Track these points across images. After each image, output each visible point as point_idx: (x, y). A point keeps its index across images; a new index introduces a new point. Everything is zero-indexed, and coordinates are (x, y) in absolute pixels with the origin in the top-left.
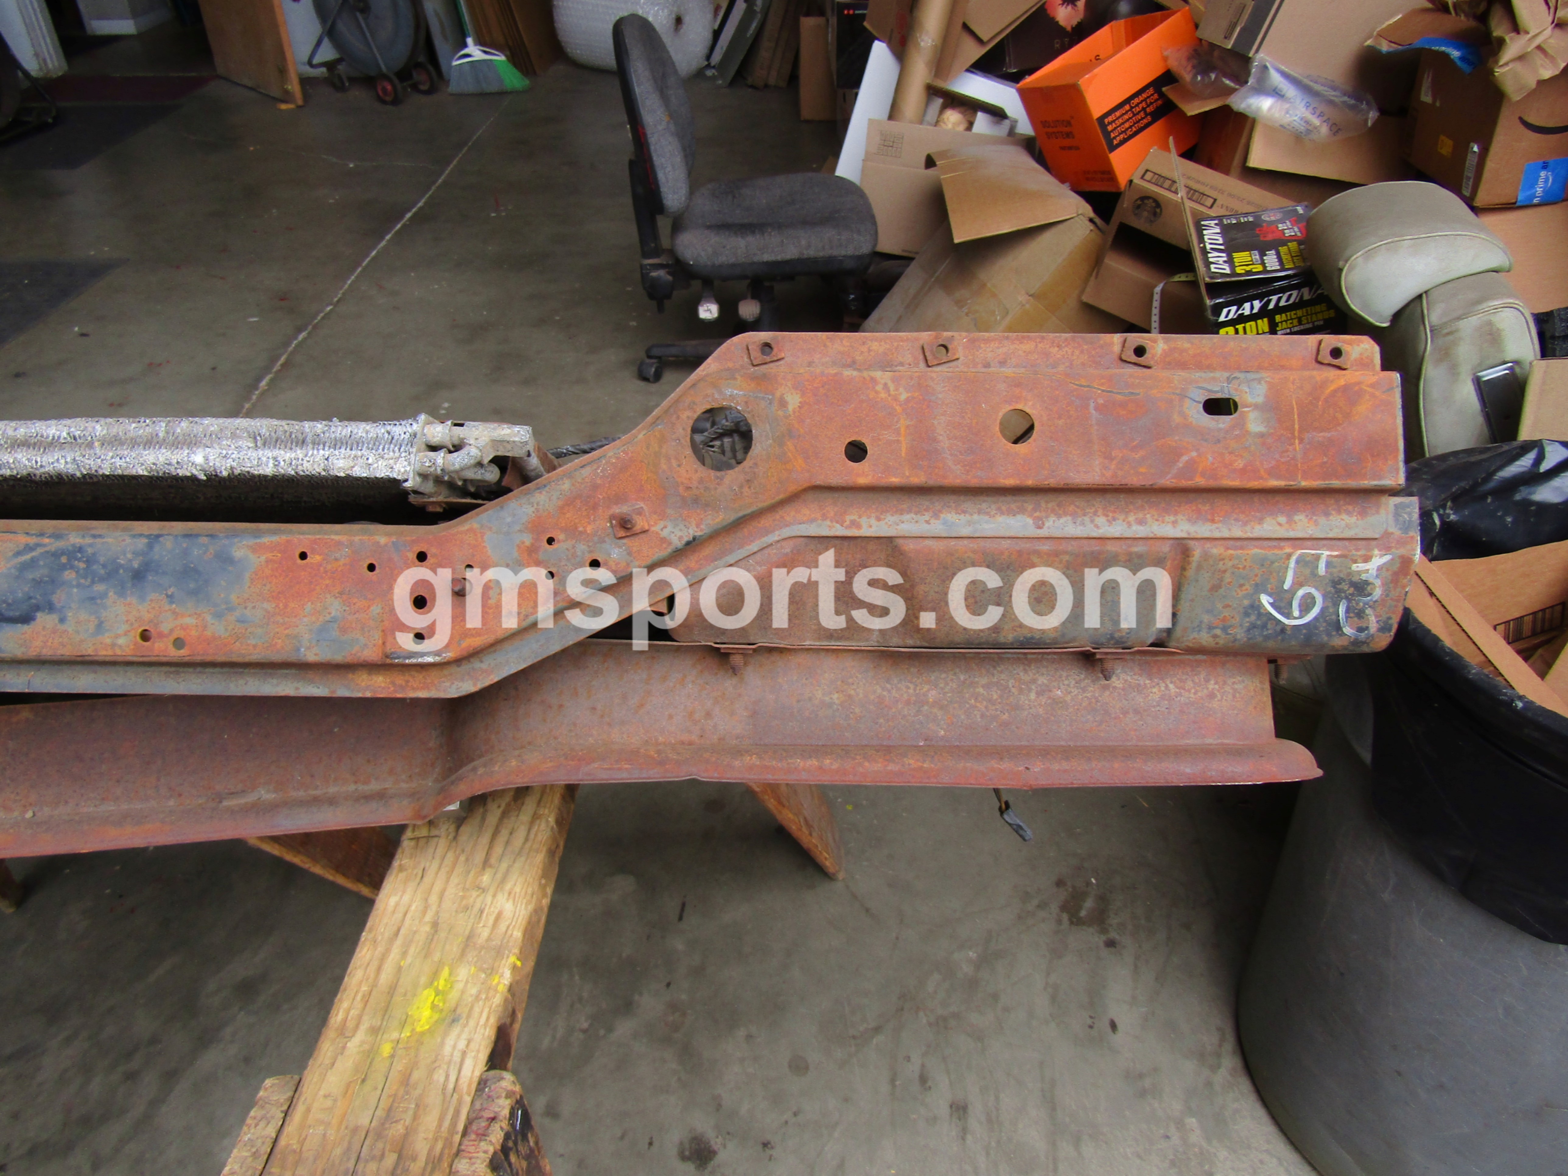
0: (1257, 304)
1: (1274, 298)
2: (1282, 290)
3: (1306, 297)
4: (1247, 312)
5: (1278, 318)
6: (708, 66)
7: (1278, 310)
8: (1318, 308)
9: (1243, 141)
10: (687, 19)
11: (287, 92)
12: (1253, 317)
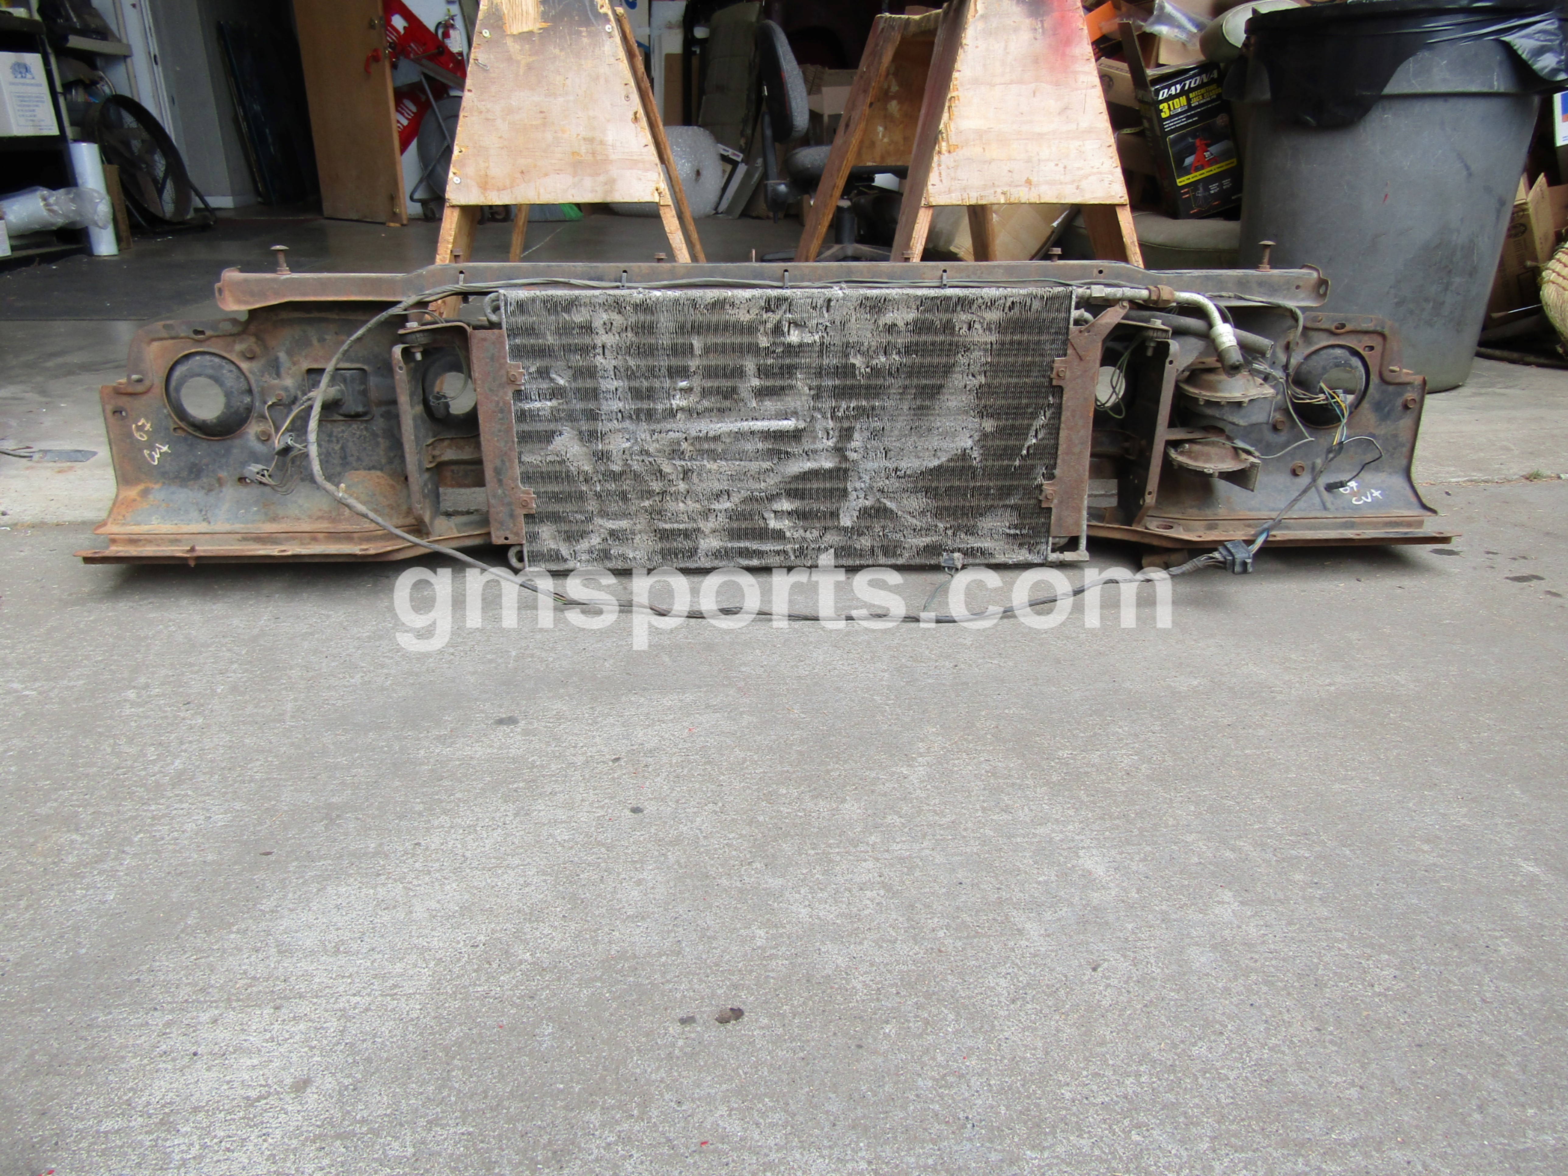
0: (1179, 87)
1: (1188, 82)
2: (1191, 77)
3: (1205, 80)
4: (1173, 93)
5: (1191, 95)
6: (717, 213)
7: (1191, 90)
8: (1212, 87)
9: (1154, 54)
10: (704, 173)
11: (395, 214)
12: (1177, 96)
